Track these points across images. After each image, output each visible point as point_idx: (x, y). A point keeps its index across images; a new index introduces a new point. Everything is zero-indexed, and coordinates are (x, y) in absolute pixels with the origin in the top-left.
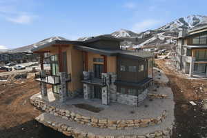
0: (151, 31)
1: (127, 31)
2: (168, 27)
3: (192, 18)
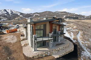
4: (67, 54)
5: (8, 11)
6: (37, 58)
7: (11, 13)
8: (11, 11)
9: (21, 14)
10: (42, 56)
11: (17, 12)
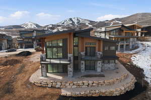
0: (53, 25)
1: (34, 24)
2: (64, 23)
3: (76, 19)
4: (93, 95)
5: (74, 20)
6: (39, 86)
7: (78, 23)
8: (77, 20)
9: (91, 22)
10: (47, 85)
11: (85, 20)
